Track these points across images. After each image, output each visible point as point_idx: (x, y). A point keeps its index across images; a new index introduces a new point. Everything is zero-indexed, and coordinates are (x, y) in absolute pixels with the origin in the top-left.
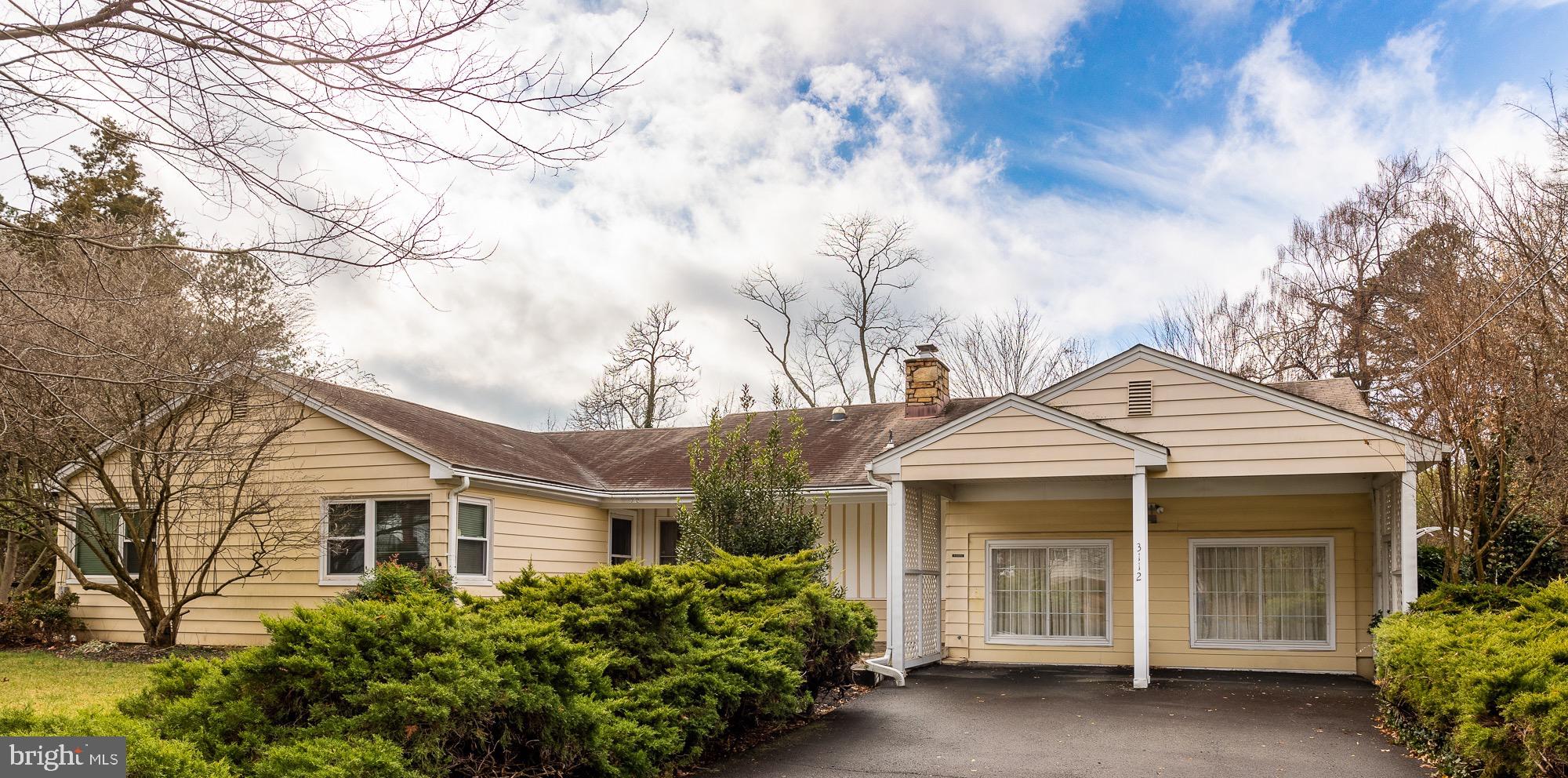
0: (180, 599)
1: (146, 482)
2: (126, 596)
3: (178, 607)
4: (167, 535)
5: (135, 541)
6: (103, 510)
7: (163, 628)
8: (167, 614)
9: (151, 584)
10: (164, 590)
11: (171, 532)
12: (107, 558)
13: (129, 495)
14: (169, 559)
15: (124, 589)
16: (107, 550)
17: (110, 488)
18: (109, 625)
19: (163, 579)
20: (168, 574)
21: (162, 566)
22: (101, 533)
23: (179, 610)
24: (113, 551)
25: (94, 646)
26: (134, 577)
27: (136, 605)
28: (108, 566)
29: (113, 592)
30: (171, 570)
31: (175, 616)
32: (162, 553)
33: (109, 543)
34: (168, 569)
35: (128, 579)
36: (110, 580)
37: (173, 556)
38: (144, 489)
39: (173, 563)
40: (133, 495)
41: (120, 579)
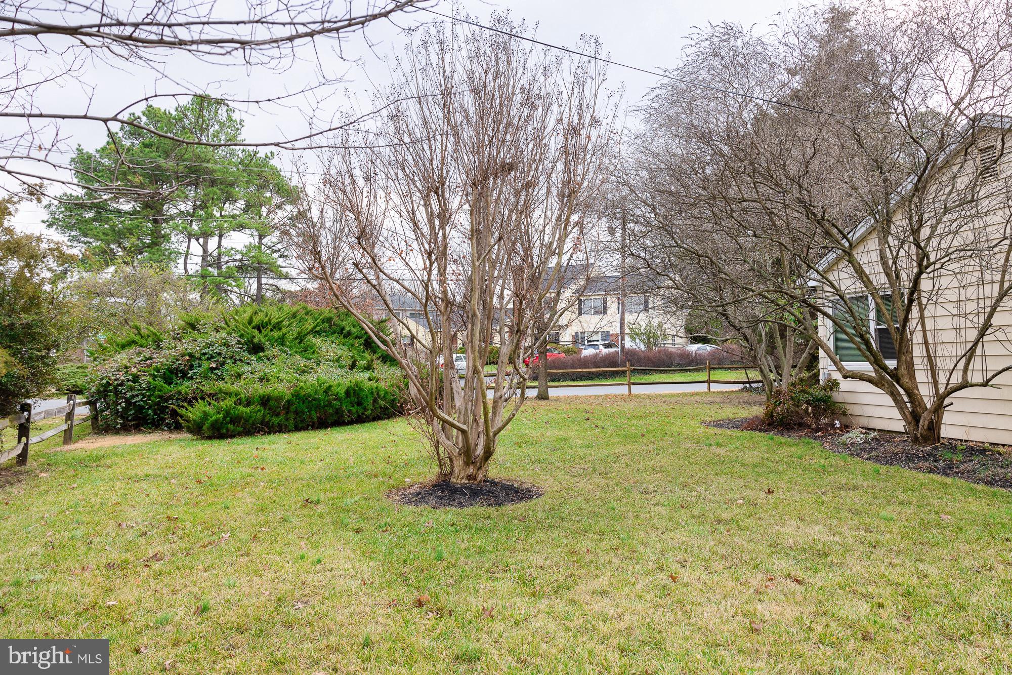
0: (942, 390)
1: (895, 262)
2: (883, 385)
3: (941, 398)
4: (922, 318)
5: (889, 325)
6: (857, 298)
7: (927, 423)
8: (929, 406)
9: (909, 373)
10: (922, 376)
11: (926, 313)
12: (862, 344)
13: (880, 279)
14: (926, 343)
15: (882, 378)
16: (862, 337)
17: (861, 274)
18: (869, 411)
19: (920, 365)
20: (926, 360)
21: (918, 351)
22: (854, 318)
23: (943, 402)
24: (867, 336)
25: (855, 436)
26: (891, 364)
27: (894, 395)
28: (863, 354)
29: (870, 380)
30: (929, 356)
31: (939, 408)
32: (917, 338)
33: (864, 329)
34: (925, 354)
35: (885, 368)
36: (866, 367)
37: (930, 340)
38: (893, 269)
39: (931, 347)
40: (883, 279)
41: (877, 367)
